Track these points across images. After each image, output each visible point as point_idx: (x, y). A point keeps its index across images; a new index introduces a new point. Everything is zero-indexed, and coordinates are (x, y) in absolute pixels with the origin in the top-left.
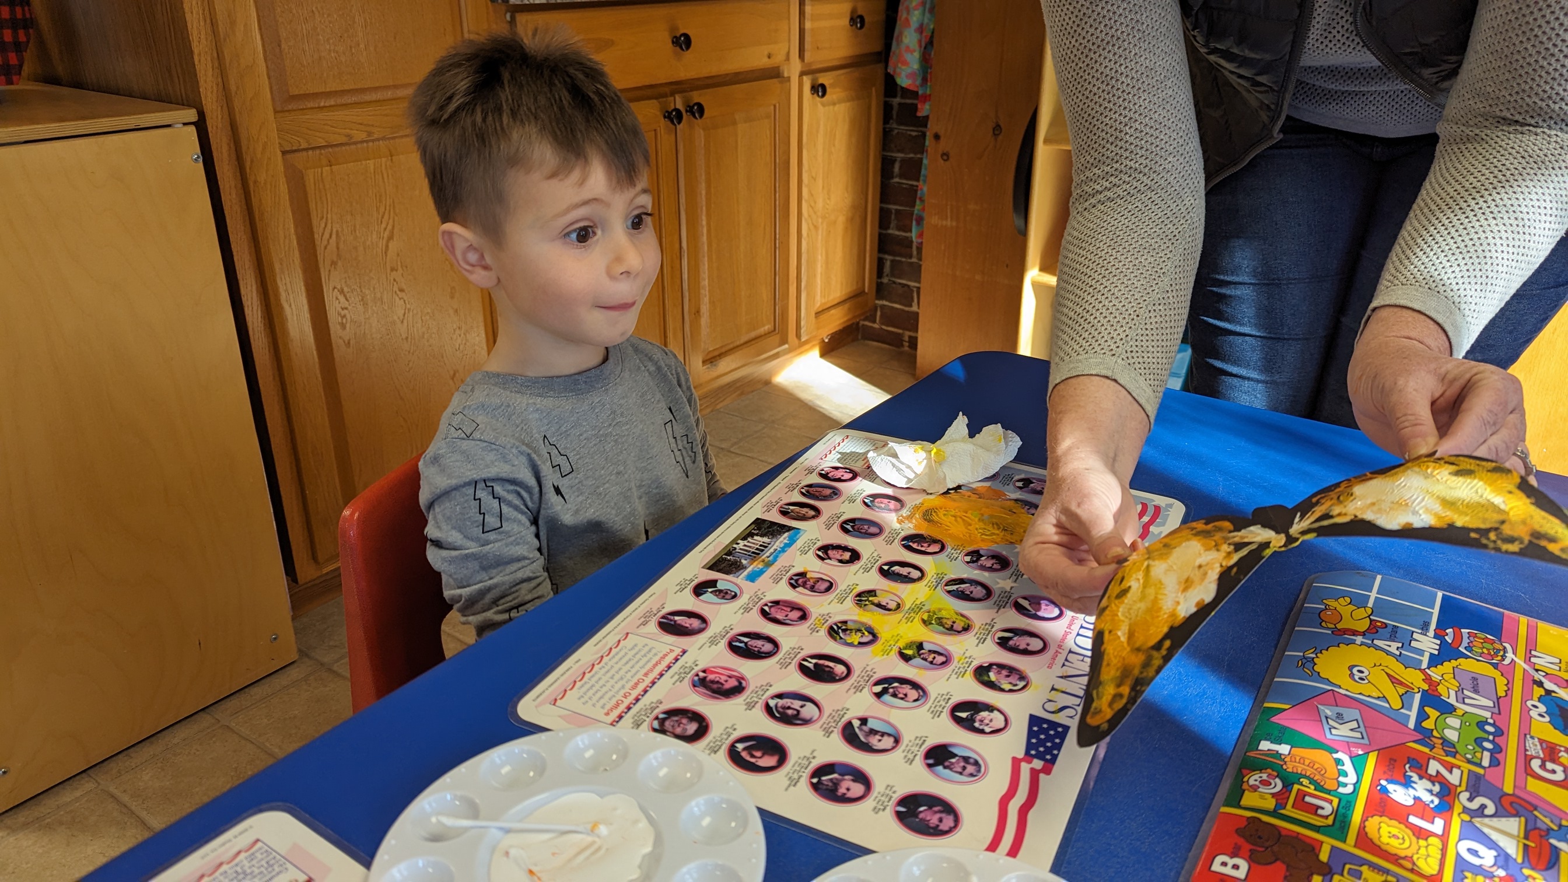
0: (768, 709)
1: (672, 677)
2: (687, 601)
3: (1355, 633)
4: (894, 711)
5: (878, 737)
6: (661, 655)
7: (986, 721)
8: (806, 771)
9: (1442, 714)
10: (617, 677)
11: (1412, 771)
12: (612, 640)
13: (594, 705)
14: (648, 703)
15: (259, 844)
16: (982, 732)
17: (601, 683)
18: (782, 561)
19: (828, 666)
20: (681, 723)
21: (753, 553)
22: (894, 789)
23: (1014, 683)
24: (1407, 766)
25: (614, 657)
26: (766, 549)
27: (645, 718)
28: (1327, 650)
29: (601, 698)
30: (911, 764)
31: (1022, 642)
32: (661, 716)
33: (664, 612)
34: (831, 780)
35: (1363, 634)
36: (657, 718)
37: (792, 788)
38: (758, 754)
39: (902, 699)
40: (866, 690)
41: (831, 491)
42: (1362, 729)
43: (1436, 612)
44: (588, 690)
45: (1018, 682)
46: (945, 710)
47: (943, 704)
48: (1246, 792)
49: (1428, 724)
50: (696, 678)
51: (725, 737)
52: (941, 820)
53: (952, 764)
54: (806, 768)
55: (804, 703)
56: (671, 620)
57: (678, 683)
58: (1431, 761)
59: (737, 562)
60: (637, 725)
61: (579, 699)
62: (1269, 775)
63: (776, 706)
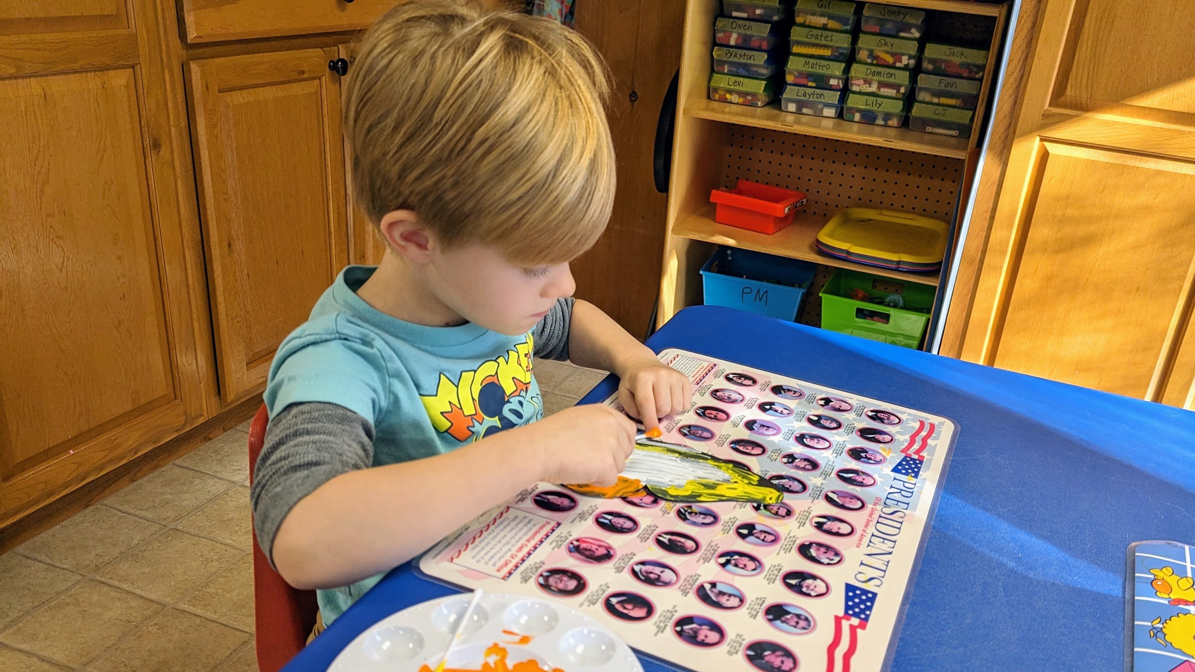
0: (634, 573)
1: (550, 544)
3: (1187, 603)
5: (726, 597)
6: (539, 526)
7: (812, 587)
10: (505, 542)
13: (486, 563)
14: (533, 563)
16: (809, 595)
17: (492, 545)
19: (679, 542)
20: (562, 580)
22: (743, 637)
23: (831, 558)
25: (499, 526)
29: (492, 557)
30: (754, 618)
32: (545, 574)
34: (692, 629)
36: (541, 575)
37: (660, 634)
38: (630, 606)
39: (743, 568)
44: (480, 551)
45: (834, 558)
47: (776, 573)
50: (571, 546)
51: (601, 593)
52: (782, 662)
53: (788, 619)
55: (663, 569)
56: (545, 499)
57: (556, 549)
60: (525, 580)
61: (475, 557)
63: (641, 571)
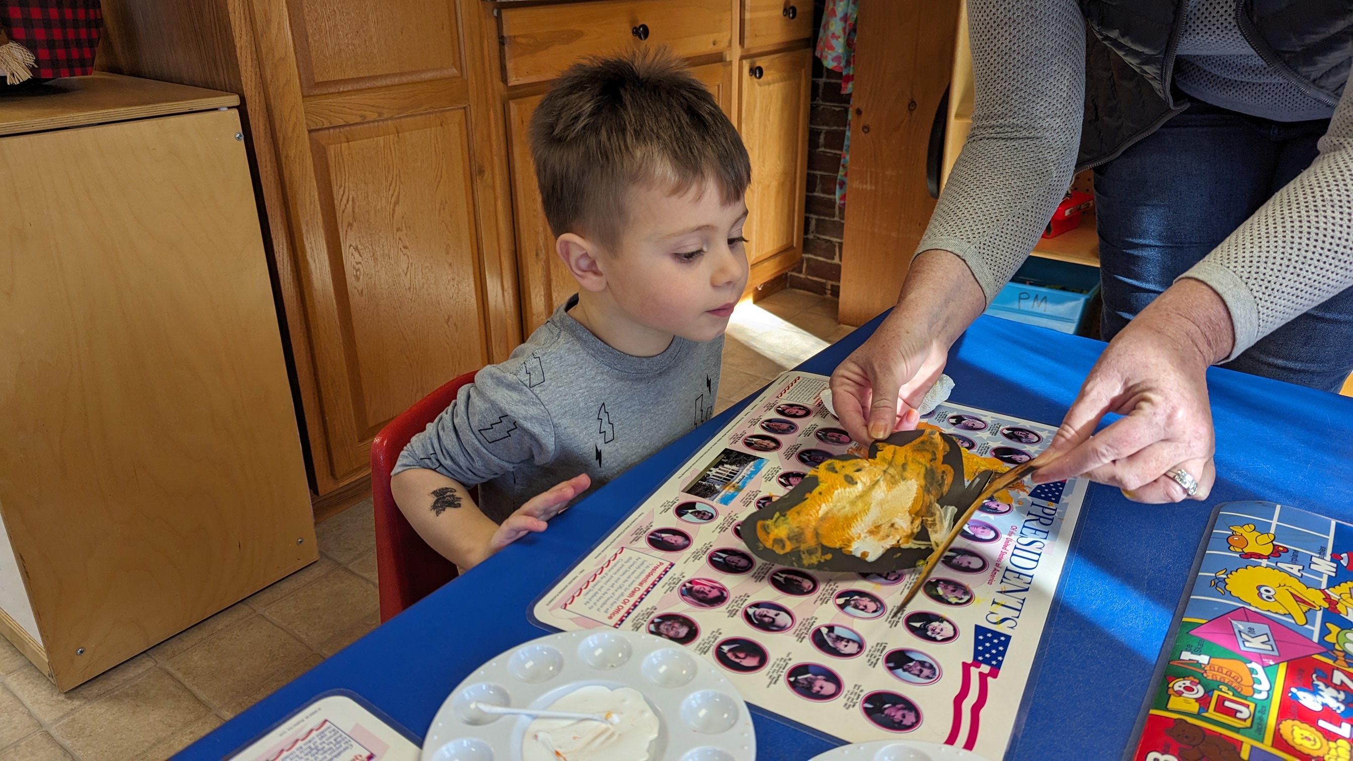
0: (747, 617)
1: (663, 587)
2: (671, 521)
3: (1260, 556)
4: (856, 620)
5: (844, 643)
6: (652, 567)
7: (938, 630)
8: (785, 671)
9: (1342, 630)
10: (616, 586)
11: (1318, 680)
12: (610, 553)
13: (598, 610)
14: (645, 609)
15: (327, 724)
16: (934, 640)
17: (603, 590)
18: (749, 488)
19: (796, 581)
20: (674, 627)
21: (724, 479)
22: (861, 688)
23: (960, 597)
24: (1314, 676)
25: (612, 568)
26: (735, 476)
27: (642, 622)
28: (1236, 571)
29: (604, 604)
30: (874, 667)
31: (964, 560)
32: (656, 620)
33: (652, 529)
34: (806, 679)
35: (1268, 557)
36: (653, 622)
37: (772, 685)
38: (742, 655)
39: (862, 610)
40: (831, 602)
41: (788, 425)
42: (1272, 642)
43: (1331, 538)
44: (593, 596)
45: (963, 597)
46: (901, 619)
47: (899, 615)
48: (1172, 697)
49: (1330, 639)
50: (684, 588)
51: (713, 640)
52: (904, 716)
53: (911, 667)
54: (784, 669)
55: (778, 612)
56: (659, 537)
57: (669, 592)
58: (1336, 672)
59: (711, 487)
60: (637, 628)
61: (586, 604)
62: (1192, 682)
63: (754, 613)
